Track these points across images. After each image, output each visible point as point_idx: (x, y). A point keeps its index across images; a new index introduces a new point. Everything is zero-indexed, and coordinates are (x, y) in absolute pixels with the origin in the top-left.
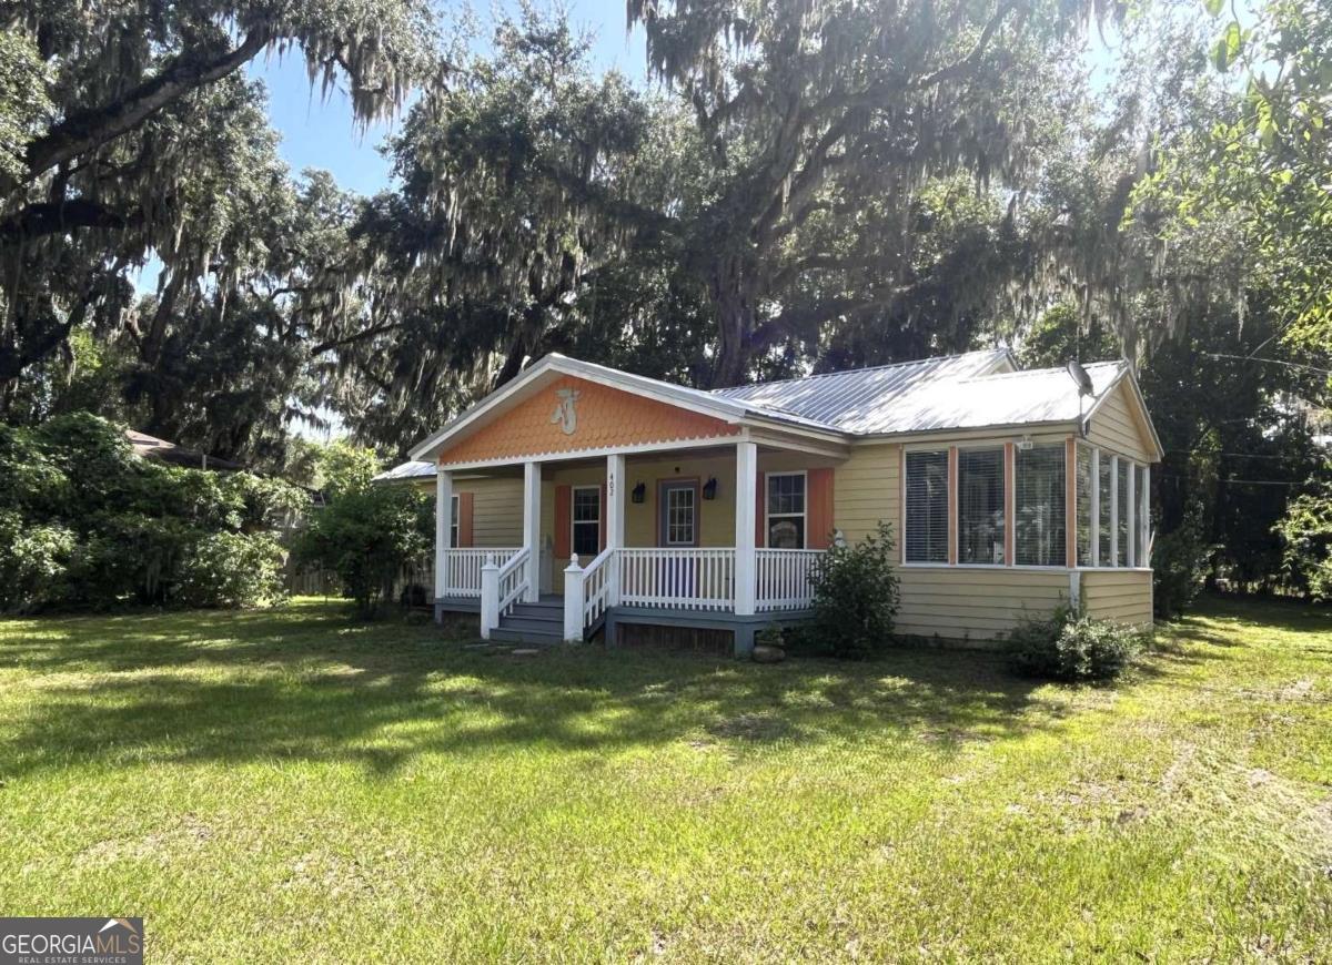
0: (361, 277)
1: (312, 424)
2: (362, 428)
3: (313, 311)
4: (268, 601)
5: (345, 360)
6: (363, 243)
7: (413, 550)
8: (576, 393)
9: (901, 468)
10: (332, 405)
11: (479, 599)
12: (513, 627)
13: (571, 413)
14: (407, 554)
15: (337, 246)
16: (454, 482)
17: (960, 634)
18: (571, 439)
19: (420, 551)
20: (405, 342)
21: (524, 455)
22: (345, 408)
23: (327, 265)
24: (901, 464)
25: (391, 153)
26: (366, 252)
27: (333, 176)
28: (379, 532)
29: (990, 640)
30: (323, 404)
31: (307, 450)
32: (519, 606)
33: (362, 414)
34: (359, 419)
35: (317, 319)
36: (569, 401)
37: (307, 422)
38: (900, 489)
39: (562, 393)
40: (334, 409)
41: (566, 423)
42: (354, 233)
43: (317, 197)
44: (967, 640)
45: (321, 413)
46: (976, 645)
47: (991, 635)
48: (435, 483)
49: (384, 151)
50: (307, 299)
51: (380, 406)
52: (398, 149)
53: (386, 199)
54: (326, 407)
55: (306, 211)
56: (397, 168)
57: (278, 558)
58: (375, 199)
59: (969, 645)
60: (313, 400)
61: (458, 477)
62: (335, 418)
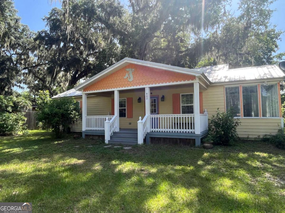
0: (36, 51)
1: (19, 88)
2: (33, 89)
3: (22, 60)
4: (22, 132)
5: (30, 72)
6: (37, 42)
7: (75, 117)
8: (133, 69)
9: (224, 91)
10: (25, 83)
11: (104, 131)
12: (116, 139)
13: (131, 76)
14: (73, 118)
15: (30, 43)
16: (87, 97)
17: (246, 136)
18: (132, 83)
19: (77, 117)
20: (51, 65)
21: (114, 88)
22: (29, 84)
23: (27, 48)
24: (224, 90)
25: (46, 20)
26: (39, 44)
27: (28, 26)
28: (65, 112)
29: (256, 138)
30: (22, 83)
31: (18, 94)
32: (115, 133)
33: (33, 85)
34: (32, 86)
35: (23, 62)
36: (131, 72)
37: (18, 87)
38: (224, 97)
39: (128, 70)
40: (26, 84)
41: (130, 78)
42: (35, 40)
43: (24, 31)
44: (248, 138)
45: (22, 85)
46: (251, 139)
47: (256, 136)
48: (82, 98)
49: (44, 20)
50: (20, 57)
51: (37, 84)
52: (48, 20)
53: (44, 32)
54: (23, 83)
55: (21, 35)
56: (47, 24)
57: (24, 120)
58: (41, 31)
59: (249, 139)
60: (20, 82)
61: (89, 96)
62: (25, 86)
